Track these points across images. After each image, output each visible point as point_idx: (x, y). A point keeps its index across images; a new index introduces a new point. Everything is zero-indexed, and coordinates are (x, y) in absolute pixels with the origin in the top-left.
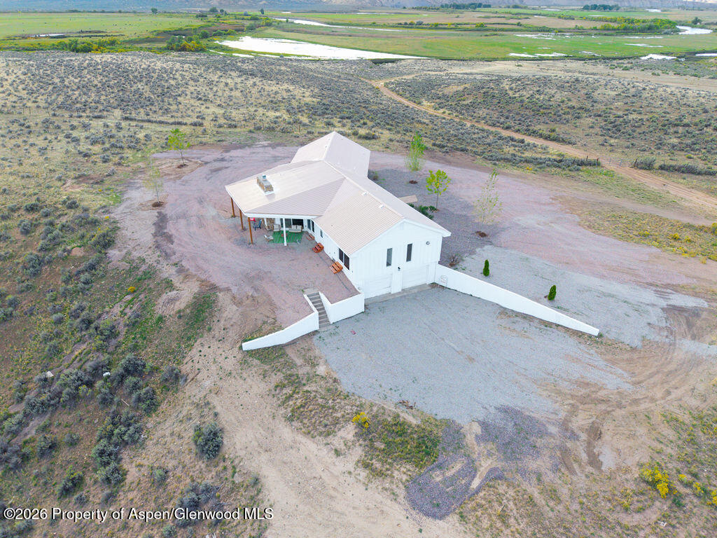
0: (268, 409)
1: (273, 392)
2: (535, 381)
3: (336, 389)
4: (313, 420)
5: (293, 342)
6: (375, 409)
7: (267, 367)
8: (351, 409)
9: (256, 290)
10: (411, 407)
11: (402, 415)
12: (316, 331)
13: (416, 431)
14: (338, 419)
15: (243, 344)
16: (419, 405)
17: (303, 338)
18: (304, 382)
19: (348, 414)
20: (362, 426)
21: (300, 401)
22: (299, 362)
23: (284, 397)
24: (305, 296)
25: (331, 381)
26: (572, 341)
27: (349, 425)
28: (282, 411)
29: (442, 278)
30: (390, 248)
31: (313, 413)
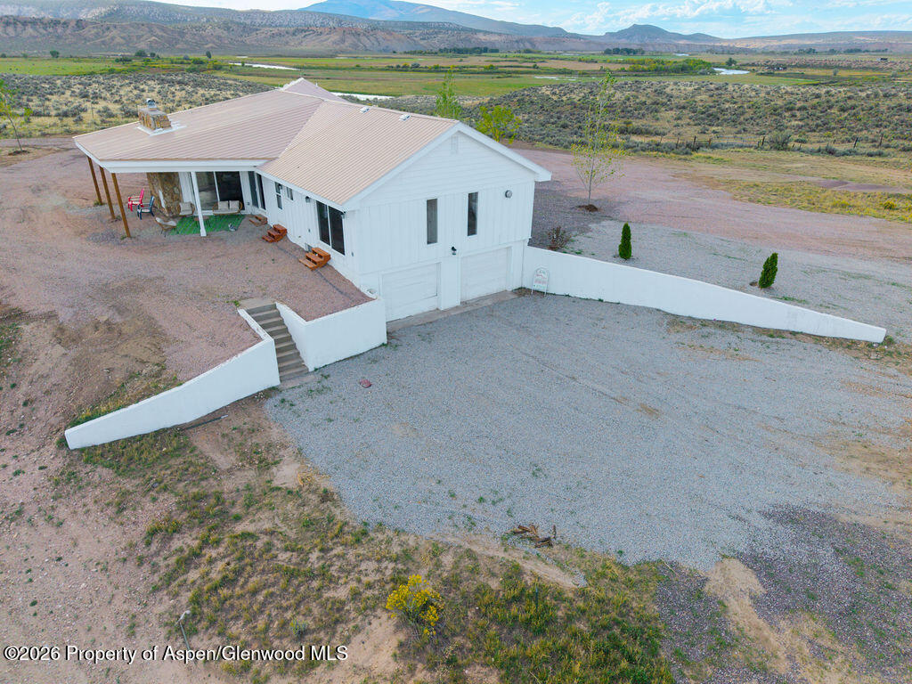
0: (118, 603)
1: (141, 551)
2: (816, 441)
3: (330, 519)
4: (261, 624)
5: (213, 418)
6: (448, 560)
7: (129, 484)
8: (378, 570)
9: (120, 310)
10: (547, 542)
11: (528, 566)
12: (273, 389)
13: (583, 612)
14: (339, 606)
15: (68, 432)
16: (567, 532)
17: (238, 405)
18: (237, 510)
19: (370, 586)
20: (418, 621)
21: (220, 565)
22: (224, 461)
23: (173, 560)
24: (243, 313)
25: (314, 498)
26: (839, 357)
27: (375, 623)
28: (163, 604)
29: (537, 273)
30: (431, 197)
31: (260, 598)
